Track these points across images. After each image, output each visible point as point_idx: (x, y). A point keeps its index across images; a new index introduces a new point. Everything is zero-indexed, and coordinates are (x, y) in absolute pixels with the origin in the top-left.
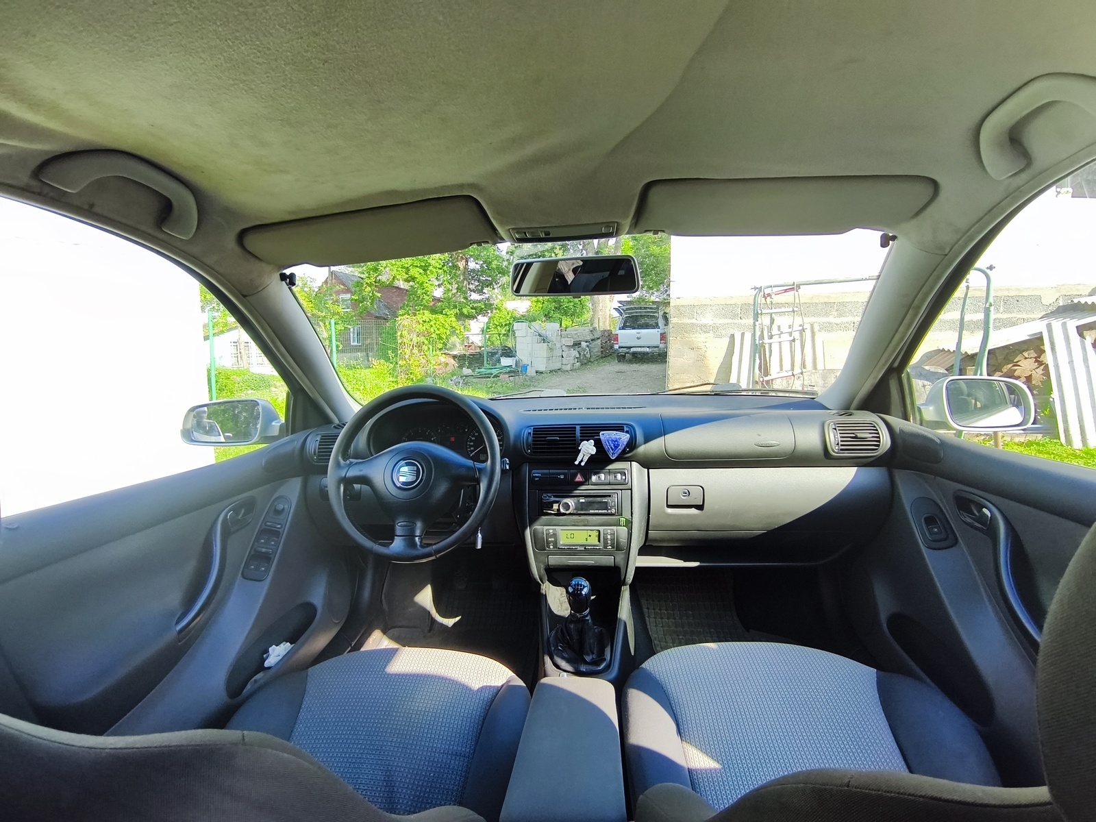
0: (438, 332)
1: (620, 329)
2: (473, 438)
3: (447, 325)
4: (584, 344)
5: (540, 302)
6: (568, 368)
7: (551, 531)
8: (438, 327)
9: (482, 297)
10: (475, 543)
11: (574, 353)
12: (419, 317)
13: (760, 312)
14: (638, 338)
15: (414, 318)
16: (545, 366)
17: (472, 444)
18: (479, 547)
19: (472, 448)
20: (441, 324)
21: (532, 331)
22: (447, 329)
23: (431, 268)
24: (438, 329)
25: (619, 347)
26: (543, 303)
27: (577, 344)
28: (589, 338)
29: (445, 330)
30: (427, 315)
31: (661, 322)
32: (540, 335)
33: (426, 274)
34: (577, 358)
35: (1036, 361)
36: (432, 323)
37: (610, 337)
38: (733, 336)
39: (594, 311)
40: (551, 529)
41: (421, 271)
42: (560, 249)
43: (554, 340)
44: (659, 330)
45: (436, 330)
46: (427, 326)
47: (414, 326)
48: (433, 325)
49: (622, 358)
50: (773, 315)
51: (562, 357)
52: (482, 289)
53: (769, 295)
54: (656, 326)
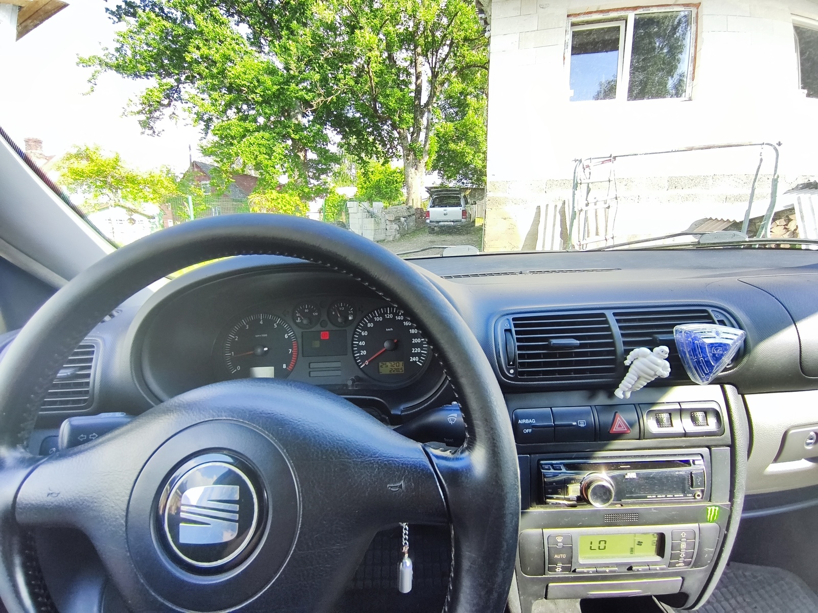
0: (284, 208)
1: (431, 207)
2: (364, 333)
3: (292, 203)
4: (402, 219)
5: (365, 188)
6: (391, 239)
7: (560, 539)
8: (285, 204)
9: (319, 182)
10: (395, 576)
11: (395, 226)
12: (267, 195)
13: (579, 182)
14: (445, 214)
15: (264, 196)
16: (373, 237)
17: (362, 343)
18: (407, 586)
19: (364, 353)
20: (287, 202)
21: (362, 208)
22: (292, 206)
23: (274, 154)
24: (285, 206)
25: (430, 222)
26: (367, 189)
27: (397, 219)
28: (406, 214)
29: (291, 207)
30: (275, 194)
31: (462, 202)
32: (368, 212)
33: (270, 159)
34: (398, 230)
35: (785, 228)
36: (279, 201)
37: (422, 215)
38: (539, 207)
39: (408, 193)
40: (558, 534)
41: (268, 157)
42: (380, 144)
43: (380, 215)
44: (461, 208)
45: (283, 206)
46: (274, 203)
47: (264, 203)
48: (280, 203)
49: (432, 231)
50: (590, 184)
51: (386, 229)
52: (319, 175)
53: (588, 166)
54: (459, 205)
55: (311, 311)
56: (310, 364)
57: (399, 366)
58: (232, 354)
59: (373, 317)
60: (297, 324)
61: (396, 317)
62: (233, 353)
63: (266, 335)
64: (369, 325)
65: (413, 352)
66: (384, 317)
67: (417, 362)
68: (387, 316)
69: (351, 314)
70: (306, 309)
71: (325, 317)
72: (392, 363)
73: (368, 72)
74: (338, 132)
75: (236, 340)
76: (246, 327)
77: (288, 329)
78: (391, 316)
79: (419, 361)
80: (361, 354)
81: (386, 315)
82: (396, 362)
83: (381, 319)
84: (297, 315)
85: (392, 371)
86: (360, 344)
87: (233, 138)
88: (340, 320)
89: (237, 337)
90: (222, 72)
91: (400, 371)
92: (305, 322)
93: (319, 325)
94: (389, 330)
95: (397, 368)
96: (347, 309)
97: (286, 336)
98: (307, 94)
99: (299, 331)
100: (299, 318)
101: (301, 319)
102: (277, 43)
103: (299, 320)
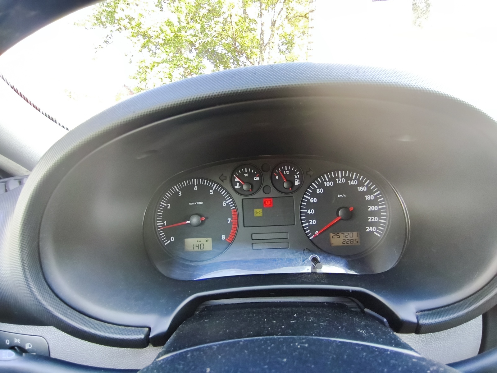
2: (313, 200)
17: (311, 212)
19: (313, 222)
55: (252, 175)
56: (252, 235)
57: (353, 237)
58: (164, 224)
59: (323, 182)
60: (235, 190)
61: (349, 181)
62: (165, 222)
63: (201, 203)
64: (318, 191)
65: (369, 221)
66: (335, 182)
67: (375, 233)
68: (339, 180)
69: (297, 178)
70: (246, 173)
71: (268, 182)
72: (345, 233)
73: (231, 23)
74: (212, 63)
75: (169, 208)
76: (178, 193)
77: (225, 196)
78: (343, 181)
79: (376, 232)
80: (311, 223)
81: (337, 180)
82: (349, 233)
83: (331, 184)
84: (236, 180)
85: (345, 243)
86: (309, 212)
87: (147, 68)
88: (285, 185)
89: (169, 205)
90: (139, 25)
91: (355, 242)
92: (245, 187)
93: (261, 191)
94: (341, 196)
95: (350, 238)
96: (293, 173)
97: (224, 204)
98: (192, 38)
99: (238, 199)
100: (238, 184)
101: (240, 184)
102: (172, 4)
103: (238, 186)
